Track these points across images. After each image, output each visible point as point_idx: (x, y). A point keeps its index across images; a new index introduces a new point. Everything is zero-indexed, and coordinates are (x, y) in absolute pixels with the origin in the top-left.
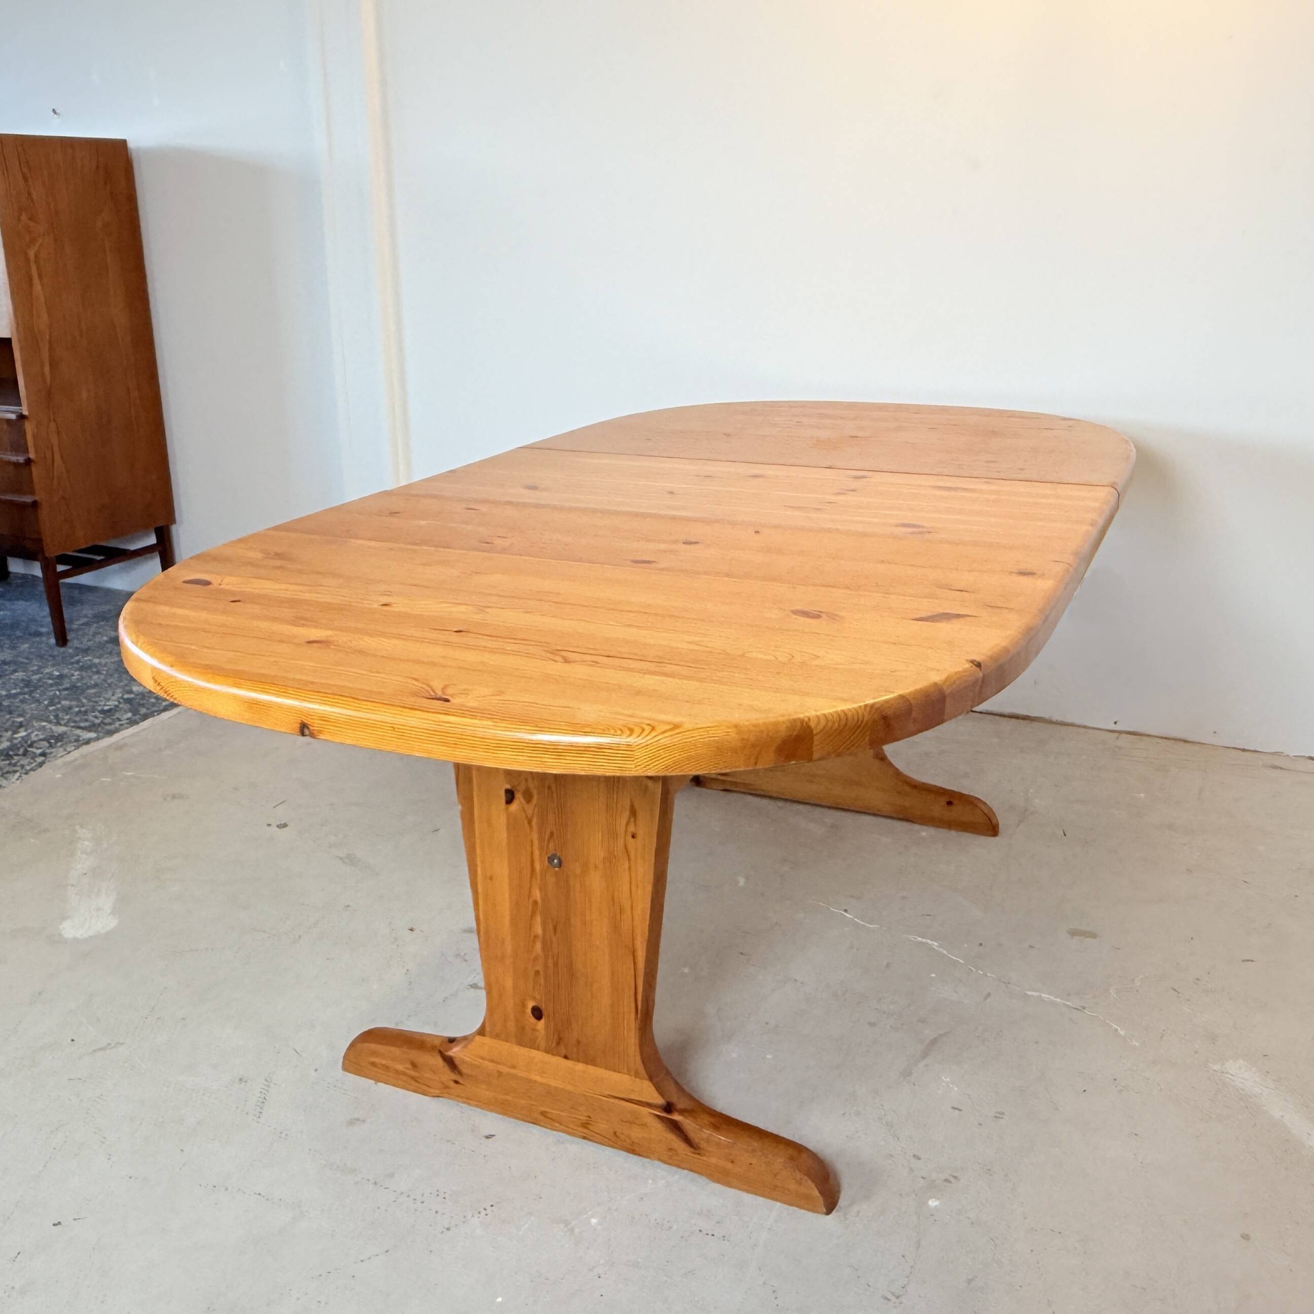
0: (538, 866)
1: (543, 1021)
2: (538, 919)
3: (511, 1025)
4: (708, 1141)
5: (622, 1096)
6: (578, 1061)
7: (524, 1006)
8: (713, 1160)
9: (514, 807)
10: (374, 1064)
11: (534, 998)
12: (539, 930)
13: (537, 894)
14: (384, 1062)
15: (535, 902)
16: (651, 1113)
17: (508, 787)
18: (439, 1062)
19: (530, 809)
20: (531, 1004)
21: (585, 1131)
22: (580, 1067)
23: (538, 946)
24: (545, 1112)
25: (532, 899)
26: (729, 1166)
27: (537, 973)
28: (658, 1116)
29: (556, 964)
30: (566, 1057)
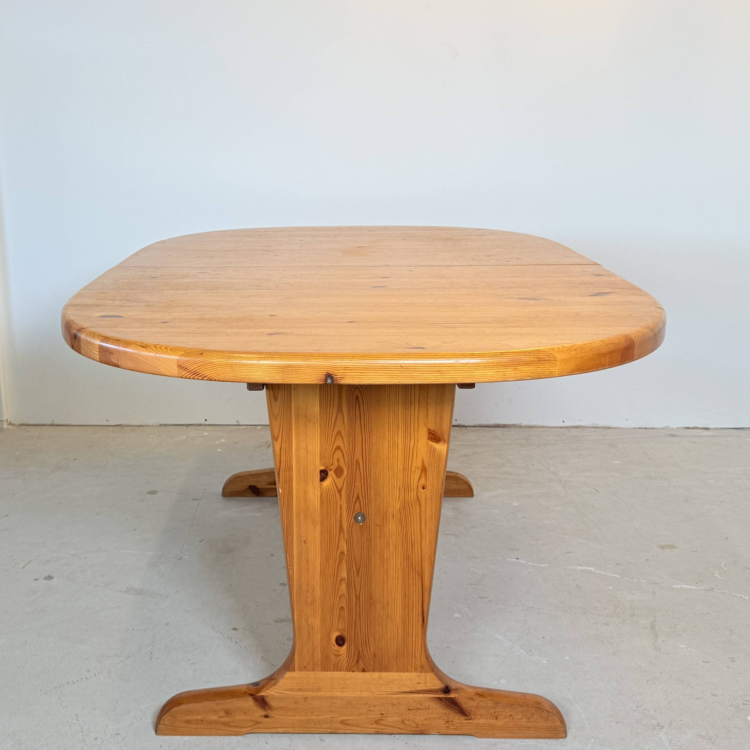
0: (345, 526)
1: (345, 647)
2: (344, 566)
3: (318, 655)
4: (478, 707)
5: (409, 690)
6: (374, 671)
7: (329, 638)
8: (482, 721)
9: (327, 483)
10: (188, 722)
11: (338, 630)
12: (344, 574)
13: (344, 547)
14: (199, 717)
15: (342, 553)
16: (432, 698)
17: (323, 468)
18: (250, 703)
19: (340, 482)
20: (336, 634)
21: (378, 726)
22: (376, 675)
23: (344, 587)
24: (343, 720)
25: (339, 551)
26: (494, 721)
27: (342, 608)
28: (439, 698)
29: (358, 597)
30: (364, 671)
